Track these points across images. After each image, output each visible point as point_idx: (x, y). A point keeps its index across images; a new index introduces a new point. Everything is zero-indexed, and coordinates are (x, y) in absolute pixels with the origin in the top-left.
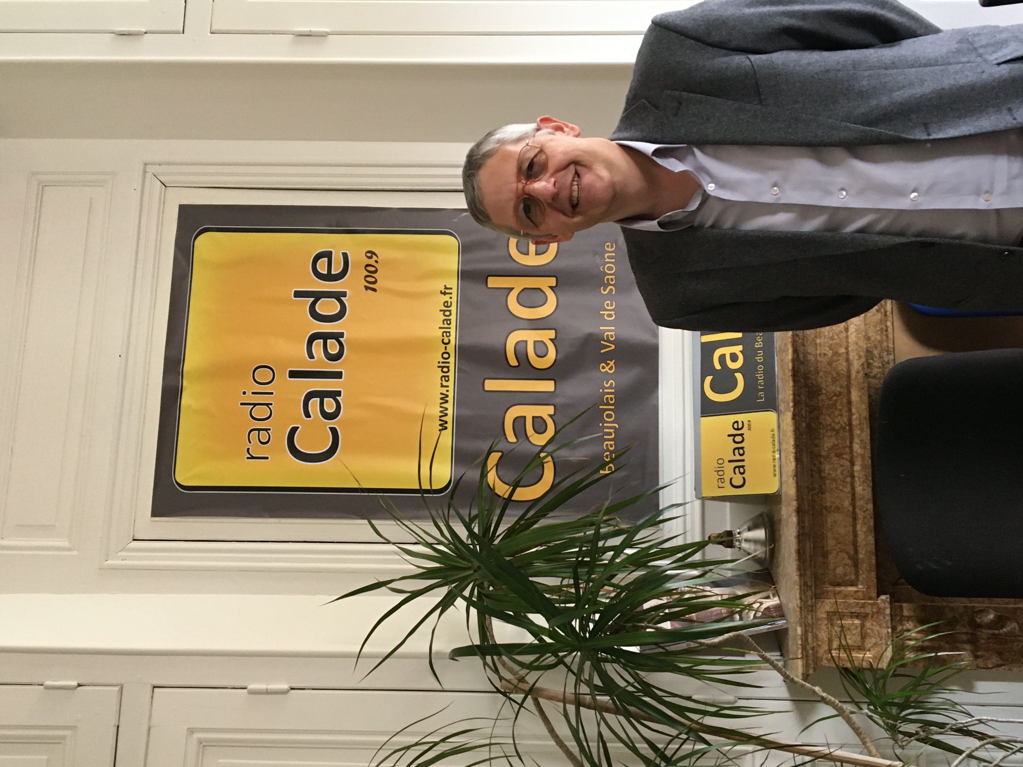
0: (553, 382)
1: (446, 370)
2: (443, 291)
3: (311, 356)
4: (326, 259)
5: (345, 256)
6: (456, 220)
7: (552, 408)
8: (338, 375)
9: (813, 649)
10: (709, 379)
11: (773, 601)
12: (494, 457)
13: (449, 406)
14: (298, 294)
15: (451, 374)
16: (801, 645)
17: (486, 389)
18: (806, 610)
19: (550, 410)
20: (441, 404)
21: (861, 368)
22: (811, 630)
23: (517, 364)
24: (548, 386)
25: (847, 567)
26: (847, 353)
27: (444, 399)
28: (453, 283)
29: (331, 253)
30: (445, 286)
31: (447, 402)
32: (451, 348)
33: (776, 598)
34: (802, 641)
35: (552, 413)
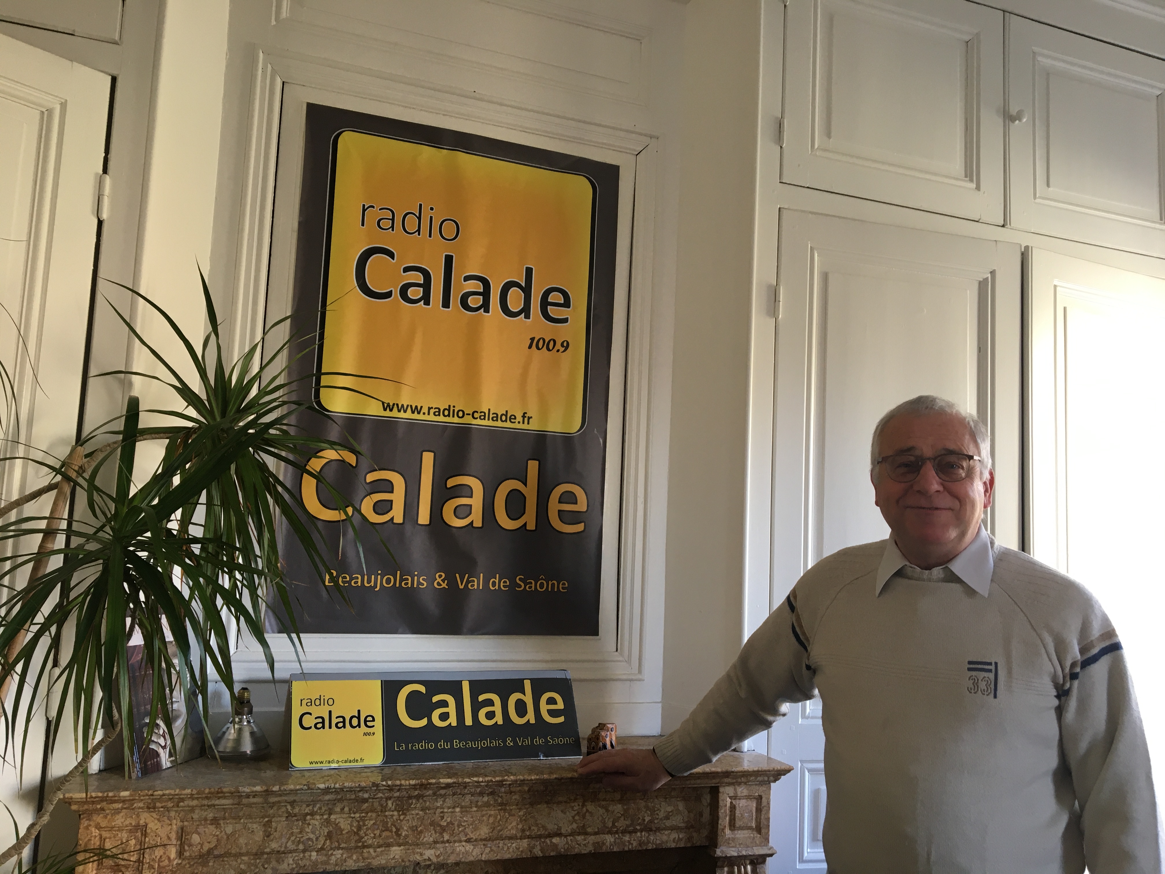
0: (428, 523)
1: (446, 413)
2: (526, 415)
3: (467, 279)
4: (563, 302)
5: (565, 320)
6: (596, 432)
7: (400, 521)
8: (446, 304)
9: (102, 809)
10: (422, 689)
11: (165, 760)
12: (351, 459)
13: (408, 415)
14: (529, 271)
15: (441, 418)
16: (107, 796)
17: (424, 453)
18: (150, 801)
19: (399, 519)
20: (411, 406)
21: (426, 857)
22: (125, 806)
23: (448, 486)
24: (424, 518)
25: (199, 847)
26: (443, 842)
27: (416, 410)
28: (534, 426)
29: (569, 307)
30: (531, 417)
31: (413, 412)
32: (468, 419)
33: (169, 765)
34: (112, 797)
35: (395, 521)
